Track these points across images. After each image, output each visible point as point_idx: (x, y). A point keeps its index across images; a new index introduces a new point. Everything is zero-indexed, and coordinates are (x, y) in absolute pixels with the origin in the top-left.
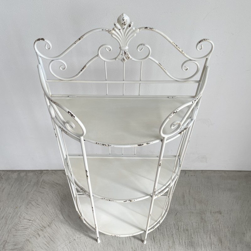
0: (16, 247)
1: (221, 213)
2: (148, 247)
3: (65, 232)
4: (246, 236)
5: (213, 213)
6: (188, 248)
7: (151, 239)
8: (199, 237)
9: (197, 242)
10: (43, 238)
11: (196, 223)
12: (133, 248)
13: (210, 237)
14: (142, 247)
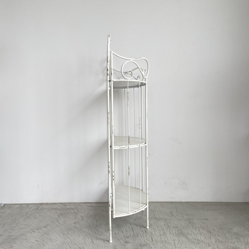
0: (10, 238)
1: (207, 220)
2: (140, 235)
3: (60, 230)
4: (233, 229)
5: (200, 219)
6: (178, 236)
7: (143, 232)
8: (188, 230)
9: (187, 233)
10: (38, 233)
11: (185, 224)
12: (126, 236)
13: (199, 230)
14: (134, 235)
